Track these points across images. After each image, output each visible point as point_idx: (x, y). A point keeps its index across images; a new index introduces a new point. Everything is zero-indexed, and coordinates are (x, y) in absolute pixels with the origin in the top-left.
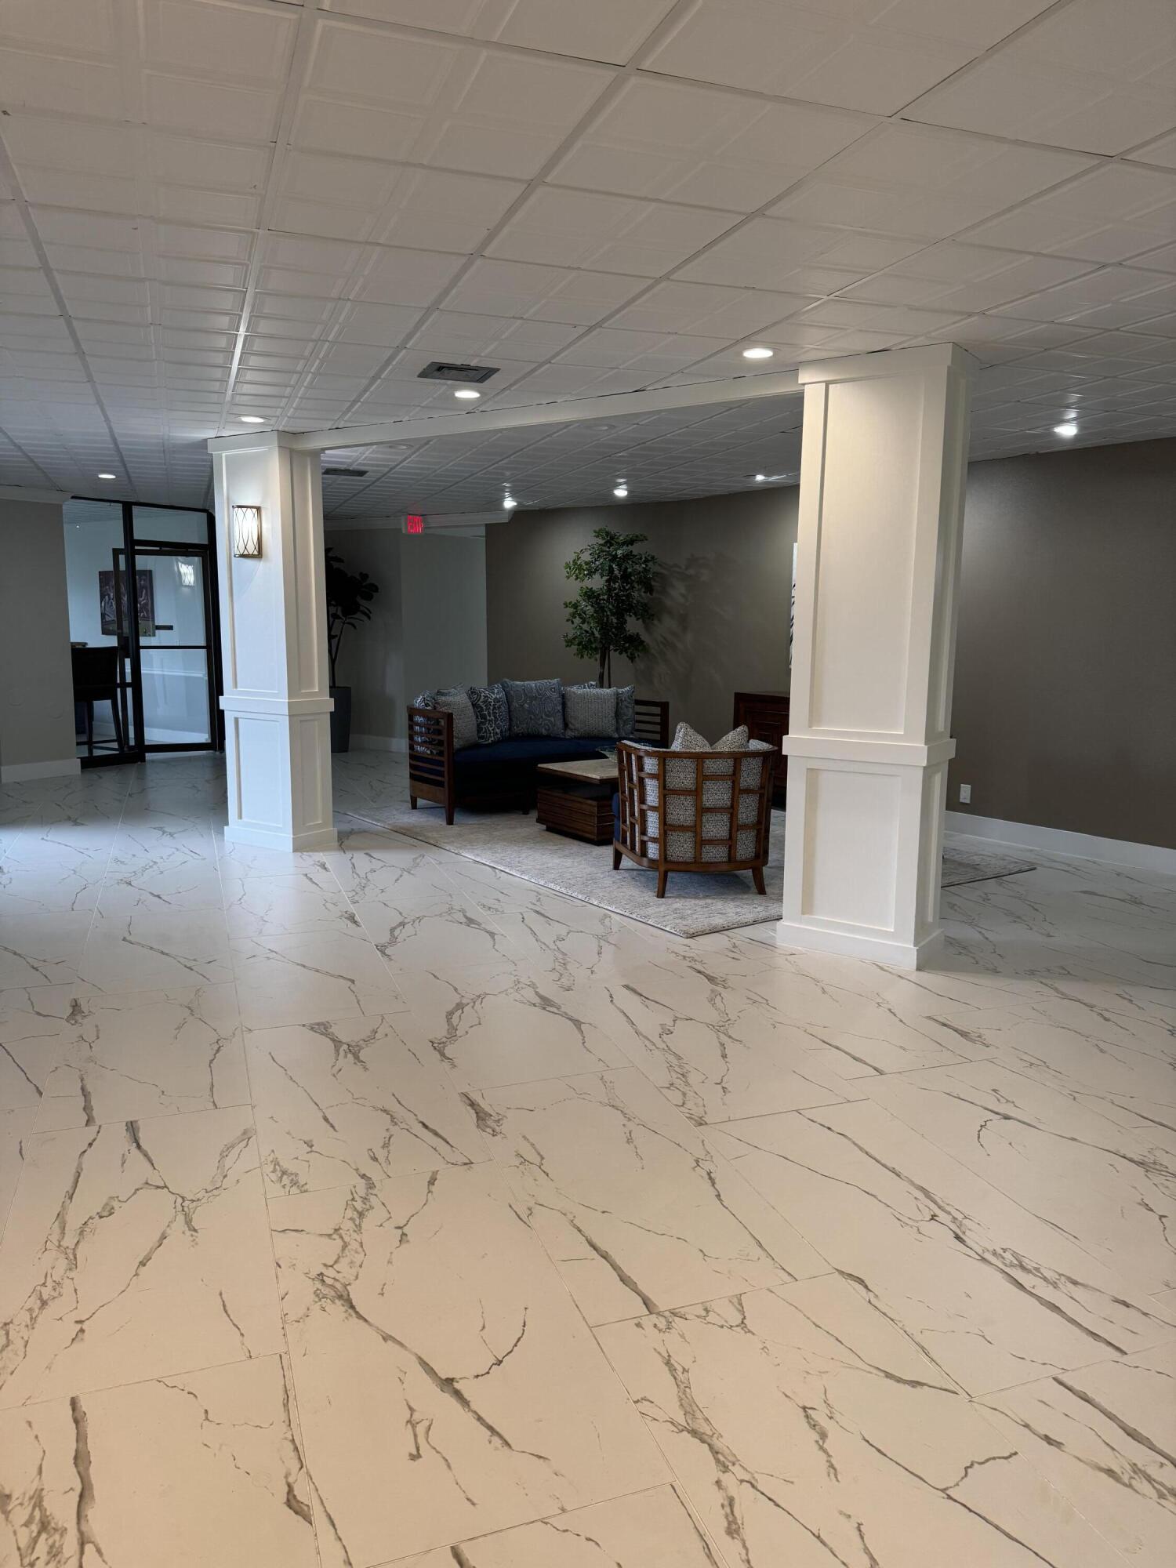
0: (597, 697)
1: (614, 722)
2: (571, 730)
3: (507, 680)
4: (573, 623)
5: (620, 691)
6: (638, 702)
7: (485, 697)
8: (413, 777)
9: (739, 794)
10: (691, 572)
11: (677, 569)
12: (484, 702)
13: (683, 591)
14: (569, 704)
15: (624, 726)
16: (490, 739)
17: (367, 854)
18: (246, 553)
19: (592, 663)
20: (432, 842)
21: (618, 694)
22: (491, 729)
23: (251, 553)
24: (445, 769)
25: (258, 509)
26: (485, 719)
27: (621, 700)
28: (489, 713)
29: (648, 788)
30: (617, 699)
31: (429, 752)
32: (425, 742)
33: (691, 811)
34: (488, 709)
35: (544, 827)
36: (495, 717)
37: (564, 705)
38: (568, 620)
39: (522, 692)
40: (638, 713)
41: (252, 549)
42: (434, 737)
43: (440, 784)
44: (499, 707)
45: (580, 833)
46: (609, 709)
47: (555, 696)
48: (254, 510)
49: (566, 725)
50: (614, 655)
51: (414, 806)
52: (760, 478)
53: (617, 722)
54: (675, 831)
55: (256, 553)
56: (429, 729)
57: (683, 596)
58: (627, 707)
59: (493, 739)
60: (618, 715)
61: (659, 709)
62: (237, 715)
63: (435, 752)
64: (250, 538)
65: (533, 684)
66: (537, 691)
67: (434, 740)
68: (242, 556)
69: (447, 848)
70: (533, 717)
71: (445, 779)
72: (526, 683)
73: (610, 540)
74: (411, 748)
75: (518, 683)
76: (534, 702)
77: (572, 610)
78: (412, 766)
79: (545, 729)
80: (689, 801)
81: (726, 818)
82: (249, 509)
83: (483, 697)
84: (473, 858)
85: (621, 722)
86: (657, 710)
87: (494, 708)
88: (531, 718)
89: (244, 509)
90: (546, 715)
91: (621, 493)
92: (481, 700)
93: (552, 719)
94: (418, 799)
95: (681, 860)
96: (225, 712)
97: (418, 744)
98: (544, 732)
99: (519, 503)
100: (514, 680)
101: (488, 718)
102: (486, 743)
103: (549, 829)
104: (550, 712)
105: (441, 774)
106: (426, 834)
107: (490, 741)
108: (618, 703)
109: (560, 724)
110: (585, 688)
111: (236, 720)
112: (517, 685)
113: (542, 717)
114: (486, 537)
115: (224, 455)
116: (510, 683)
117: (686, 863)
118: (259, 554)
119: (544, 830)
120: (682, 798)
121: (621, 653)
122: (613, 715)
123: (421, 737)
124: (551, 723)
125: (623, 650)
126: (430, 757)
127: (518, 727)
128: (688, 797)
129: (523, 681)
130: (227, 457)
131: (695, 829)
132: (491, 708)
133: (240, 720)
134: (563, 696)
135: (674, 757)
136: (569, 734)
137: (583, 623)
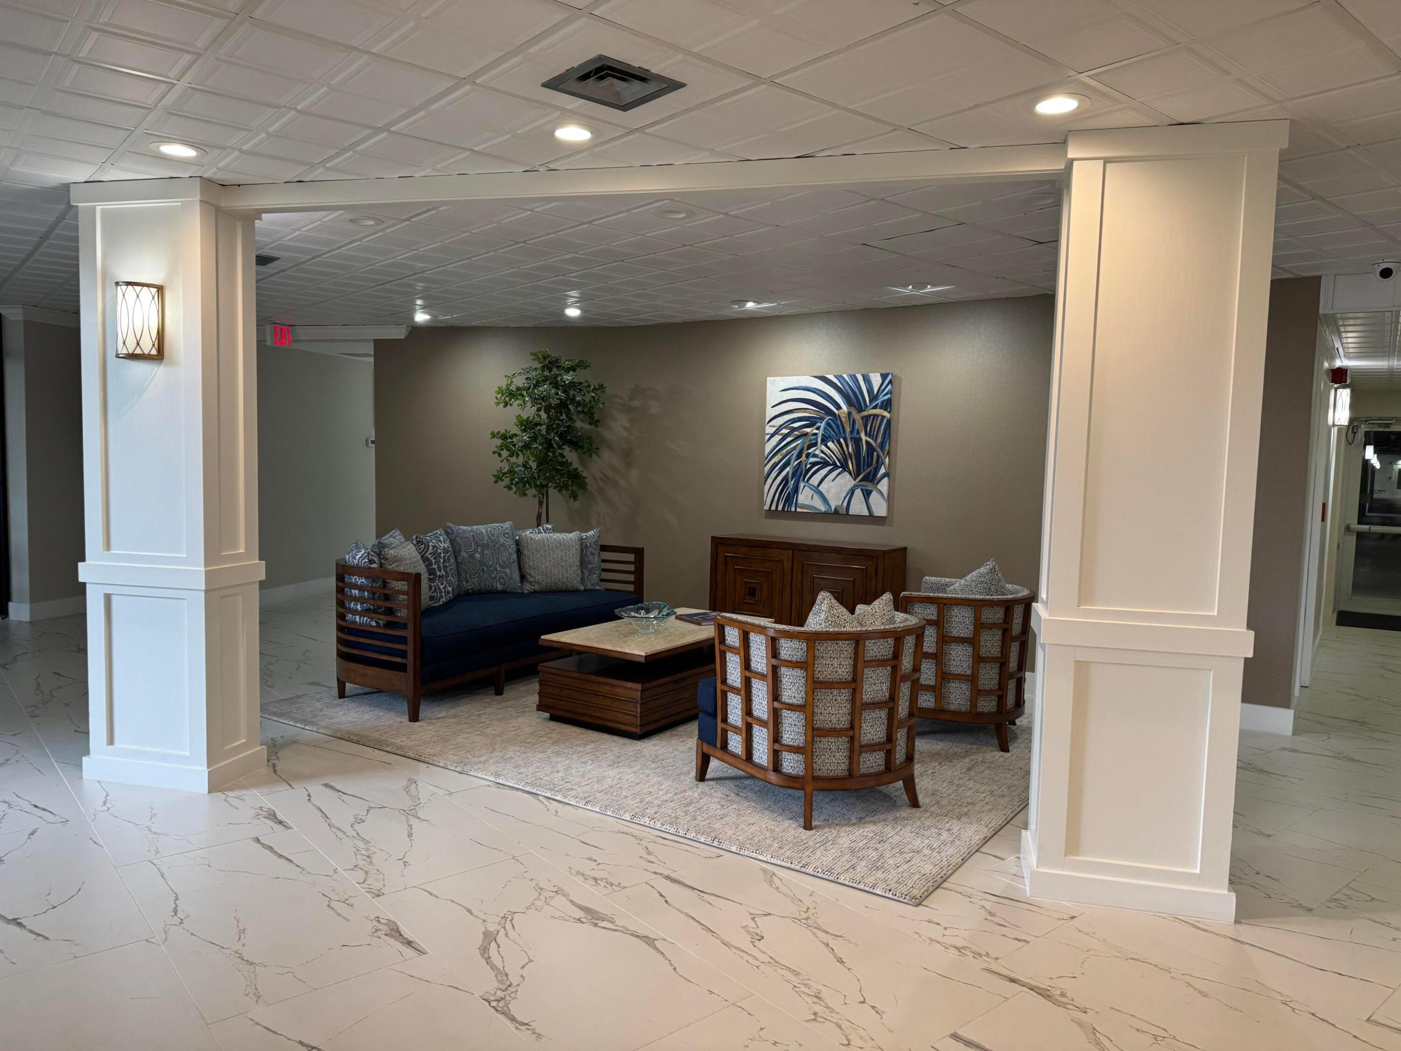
0: (560, 544)
1: (579, 572)
2: (530, 583)
3: (451, 524)
4: (500, 455)
5: (584, 535)
6: (604, 548)
7: (434, 547)
8: (341, 655)
9: (901, 681)
10: (636, 403)
11: (619, 400)
12: (433, 554)
13: (627, 424)
14: (526, 552)
15: (589, 575)
16: (442, 600)
17: (326, 785)
18: (138, 351)
19: (530, 502)
20: (410, 754)
21: (581, 539)
22: (442, 587)
23: (146, 352)
24: (410, 648)
25: (160, 289)
26: (435, 574)
27: (586, 545)
28: (439, 568)
29: (784, 680)
30: (581, 544)
31: (374, 624)
32: (368, 610)
33: (846, 709)
34: (437, 563)
35: (547, 715)
36: (446, 572)
37: (519, 552)
38: (494, 453)
39: (471, 538)
40: (604, 561)
41: (148, 346)
42: (380, 603)
43: (402, 668)
44: (449, 560)
45: (610, 724)
46: (573, 556)
47: (510, 543)
48: (154, 290)
49: (523, 577)
50: (553, 492)
51: (342, 695)
52: (750, 305)
53: (582, 572)
54: (825, 737)
55: (154, 352)
56: (374, 594)
57: (625, 428)
58: (592, 554)
59: (444, 599)
60: (583, 562)
61: (633, 555)
62: (109, 590)
63: (381, 622)
64: (146, 328)
65: (482, 528)
66: (489, 537)
67: (379, 607)
68: (132, 357)
69: (441, 764)
70: (485, 569)
71: (410, 660)
72: (475, 527)
73: (550, 363)
74: (341, 616)
75: (465, 528)
76: (486, 551)
77: (499, 442)
78: (340, 641)
79: (501, 583)
80: (843, 697)
81: (883, 714)
82: (145, 288)
83: (431, 548)
84: (493, 779)
85: (586, 572)
86: (631, 557)
87: (444, 560)
88: (483, 569)
89: (138, 288)
90: (501, 566)
91: (573, 312)
92: (428, 552)
93: (508, 571)
94: (347, 684)
95: (832, 774)
96: (88, 586)
97: (355, 612)
98: (499, 587)
99: (434, 316)
100: (459, 525)
101: (438, 573)
102: (436, 605)
103: (553, 718)
104: (505, 563)
105: (403, 654)
106: (393, 741)
107: (441, 603)
108: (582, 550)
109: (516, 576)
110: (540, 532)
111: (108, 598)
112: (465, 531)
113: (496, 570)
114: (376, 356)
115: (98, 208)
116: (455, 528)
117: (837, 779)
118: (159, 354)
119: (546, 719)
120: (835, 692)
121: (560, 491)
122: (578, 563)
123: (362, 604)
124: (507, 575)
125: (561, 488)
126: (376, 630)
127: (467, 582)
128: (843, 691)
129: (471, 525)
130: (103, 212)
131: (851, 731)
132: (442, 561)
133: (114, 598)
134: (518, 543)
135: (826, 640)
136: (528, 588)
137: (511, 455)
